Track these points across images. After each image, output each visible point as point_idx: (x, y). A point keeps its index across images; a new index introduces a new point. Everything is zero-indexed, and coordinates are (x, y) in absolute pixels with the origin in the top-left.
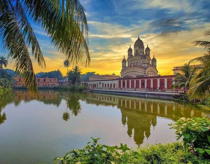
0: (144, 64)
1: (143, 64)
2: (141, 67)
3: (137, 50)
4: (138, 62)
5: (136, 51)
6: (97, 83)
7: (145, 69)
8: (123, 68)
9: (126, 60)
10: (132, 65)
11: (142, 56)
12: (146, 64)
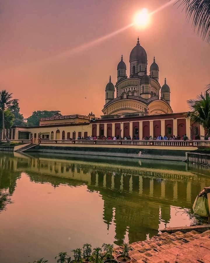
0: (145, 93)
1: (143, 93)
2: (140, 101)
3: (134, 67)
4: (135, 90)
5: (133, 69)
6: (52, 132)
7: (148, 104)
8: (108, 101)
9: (115, 84)
10: (125, 96)
11: (141, 78)
12: (148, 93)
